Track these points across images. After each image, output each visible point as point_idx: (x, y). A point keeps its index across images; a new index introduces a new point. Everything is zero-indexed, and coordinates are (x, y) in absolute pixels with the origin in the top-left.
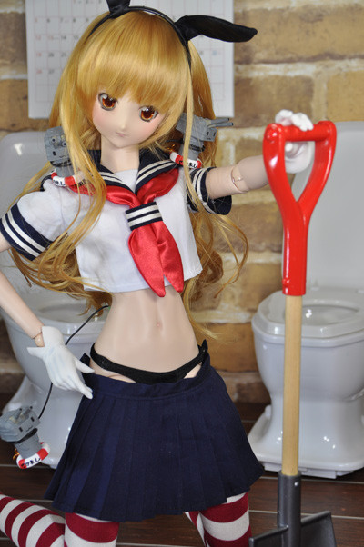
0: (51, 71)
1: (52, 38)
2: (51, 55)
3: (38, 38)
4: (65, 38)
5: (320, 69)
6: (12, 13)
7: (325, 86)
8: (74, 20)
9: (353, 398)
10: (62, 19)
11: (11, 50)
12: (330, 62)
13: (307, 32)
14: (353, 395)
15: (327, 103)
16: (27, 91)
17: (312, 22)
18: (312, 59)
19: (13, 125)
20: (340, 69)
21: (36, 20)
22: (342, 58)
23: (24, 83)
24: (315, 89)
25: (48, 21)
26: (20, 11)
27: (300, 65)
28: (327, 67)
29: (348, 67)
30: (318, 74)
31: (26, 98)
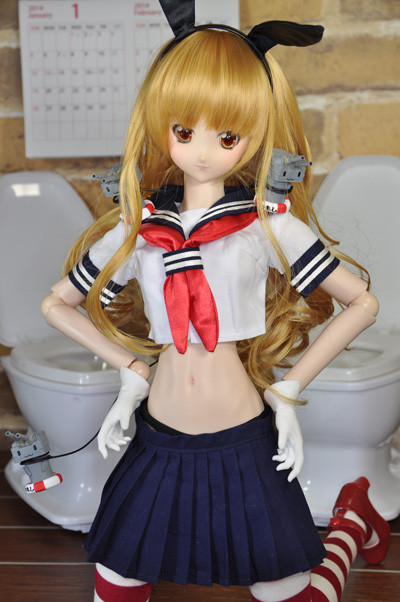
0: (49, 108)
1: (48, 73)
2: (49, 91)
3: (35, 73)
4: (62, 73)
5: (331, 101)
6: (5, 48)
7: (335, 120)
8: (72, 54)
9: (381, 445)
10: (59, 54)
11: (4, 86)
12: (340, 94)
13: (317, 64)
14: (380, 442)
15: (339, 137)
16: (23, 130)
17: (322, 53)
18: (322, 92)
19: (8, 166)
20: (351, 102)
21: (32, 55)
22: (353, 89)
23: (21, 121)
24: (326, 122)
25: (45, 55)
26: (13, 45)
27: (310, 98)
28: (338, 99)
29: (359, 99)
30: (328, 107)
31: (22, 137)
